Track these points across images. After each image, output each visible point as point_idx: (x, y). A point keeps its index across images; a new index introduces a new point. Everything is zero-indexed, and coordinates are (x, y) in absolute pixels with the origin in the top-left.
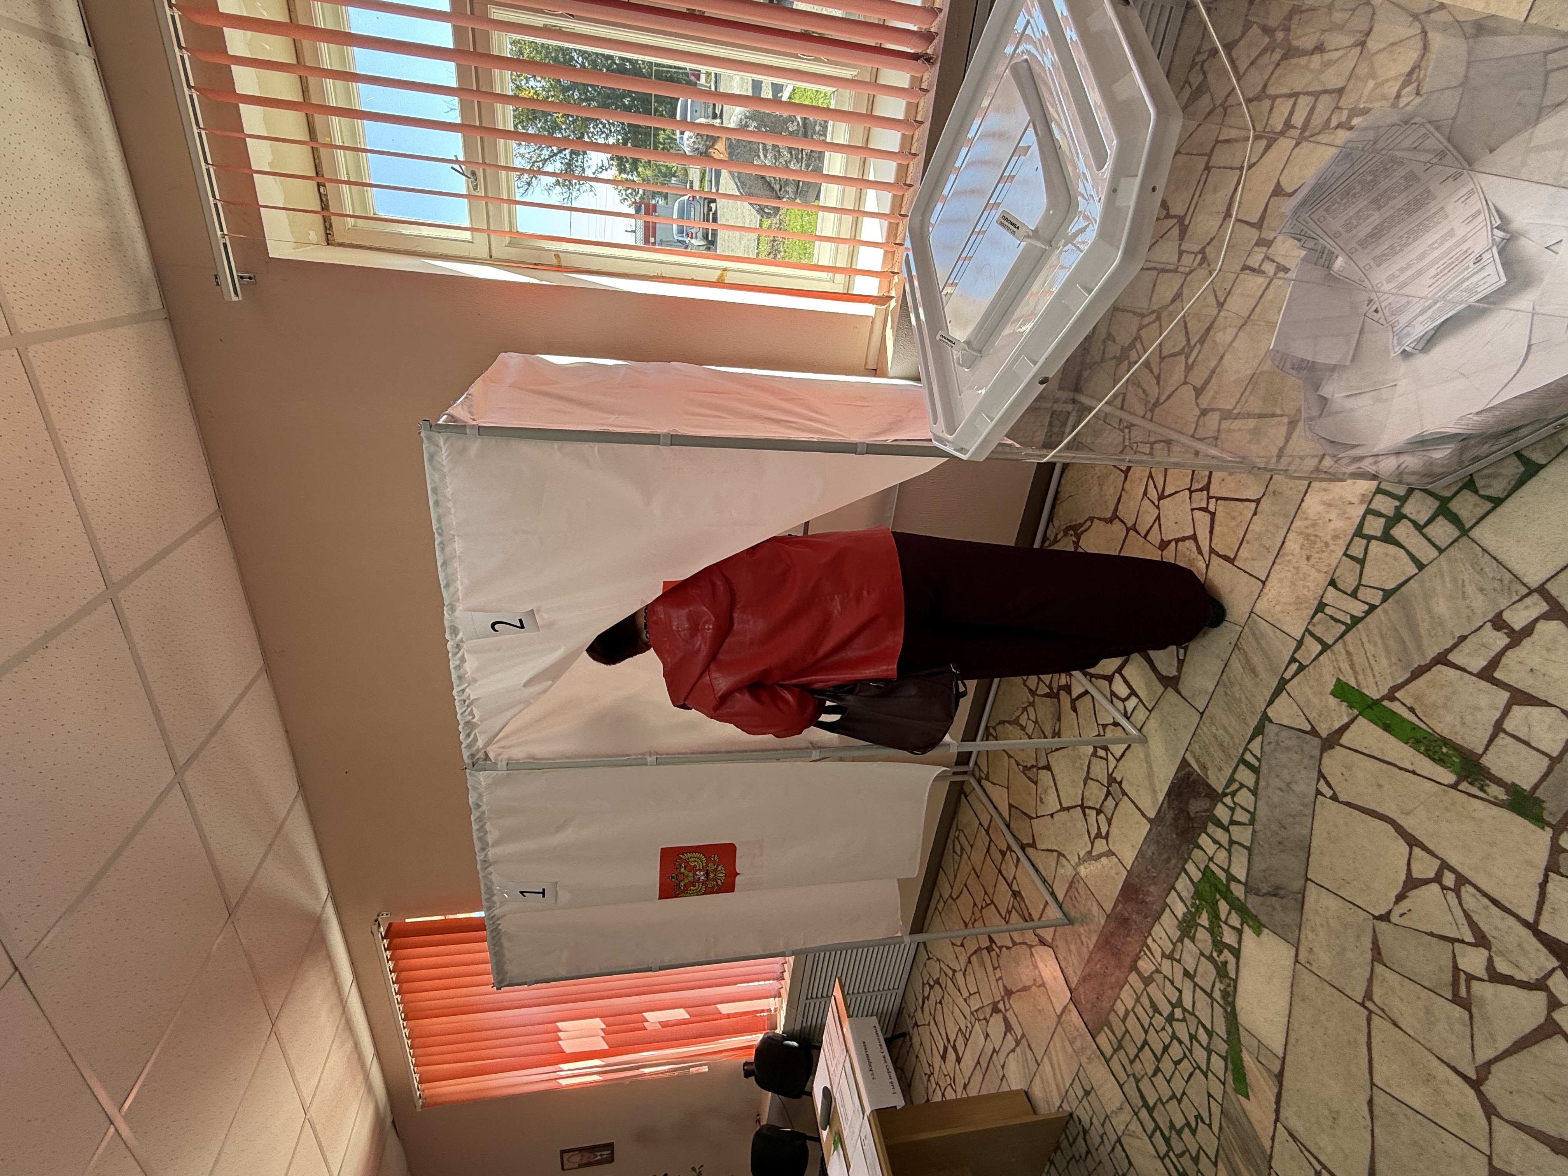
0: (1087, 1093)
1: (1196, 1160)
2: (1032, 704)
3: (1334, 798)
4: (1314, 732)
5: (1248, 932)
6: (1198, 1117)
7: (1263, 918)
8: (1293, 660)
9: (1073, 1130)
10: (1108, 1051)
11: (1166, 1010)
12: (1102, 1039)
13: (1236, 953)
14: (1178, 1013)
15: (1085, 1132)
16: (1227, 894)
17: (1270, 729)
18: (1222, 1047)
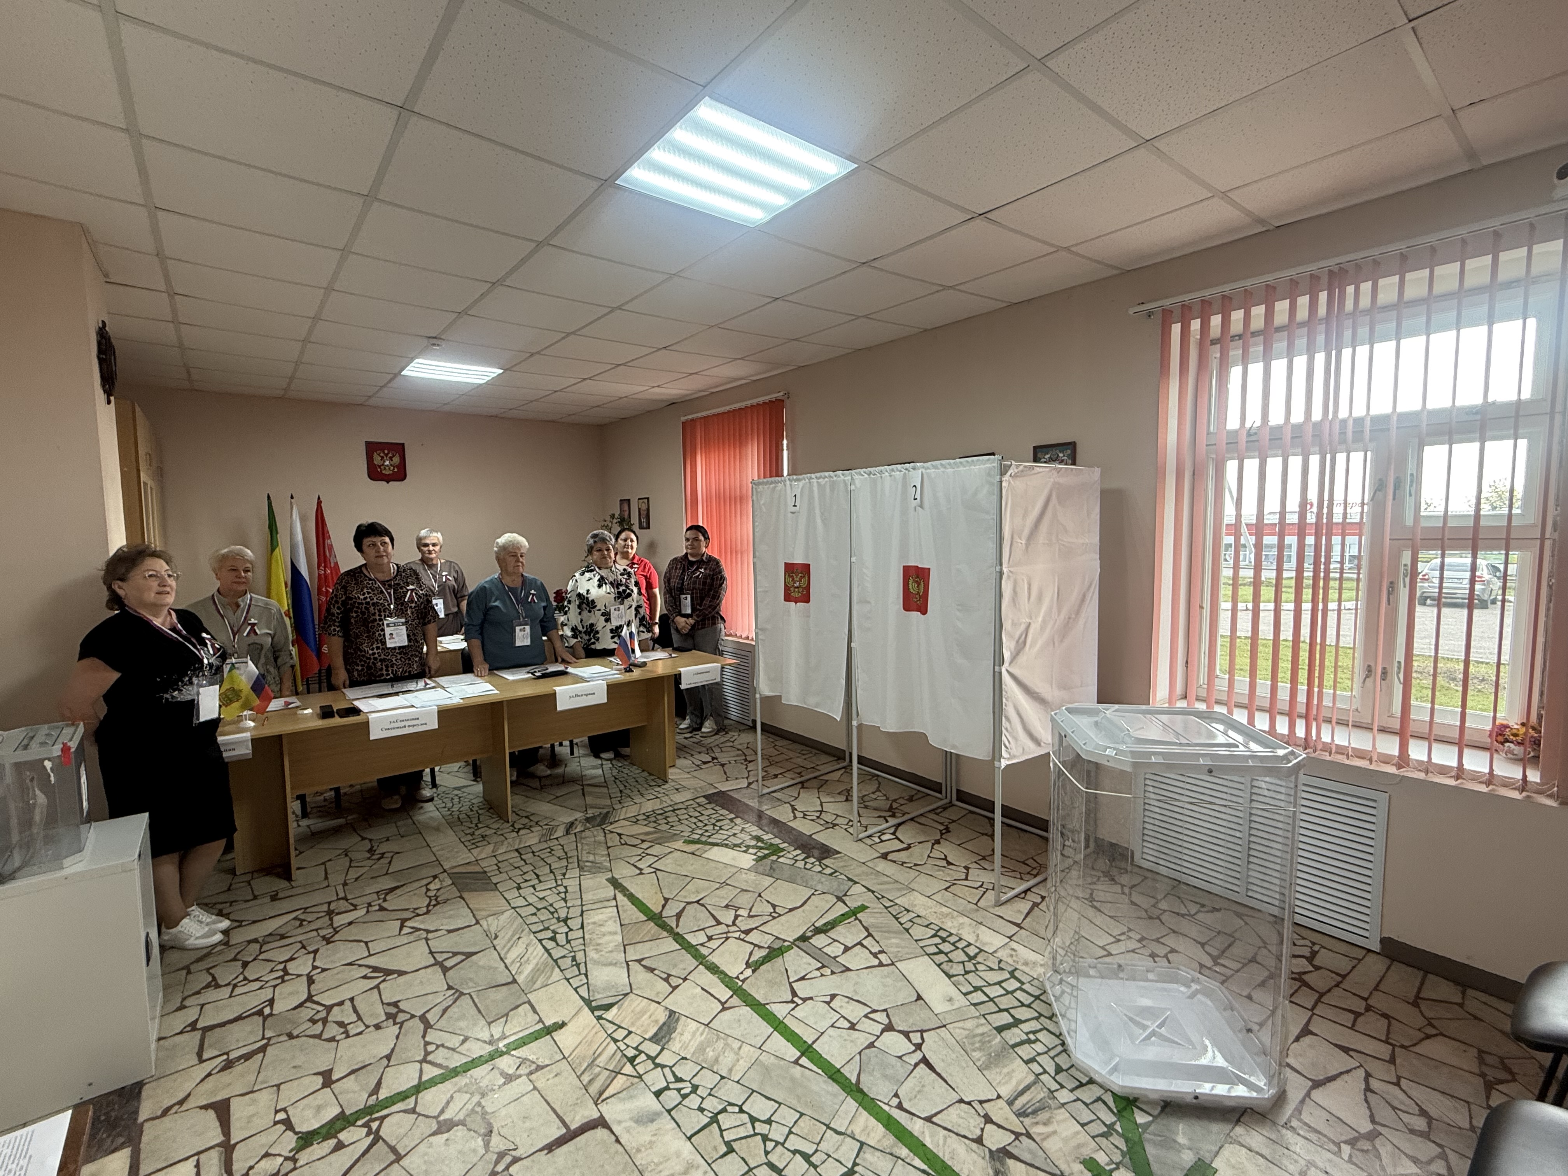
0: (677, 790)
1: (655, 822)
2: (887, 799)
3: (813, 894)
4: (845, 895)
5: (755, 857)
6: (672, 826)
7: (760, 863)
8: (883, 897)
9: (660, 782)
10: (698, 801)
11: (718, 824)
12: (702, 799)
13: (745, 852)
14: (716, 828)
15: (659, 786)
16: (772, 854)
17: (851, 883)
18: (704, 839)
